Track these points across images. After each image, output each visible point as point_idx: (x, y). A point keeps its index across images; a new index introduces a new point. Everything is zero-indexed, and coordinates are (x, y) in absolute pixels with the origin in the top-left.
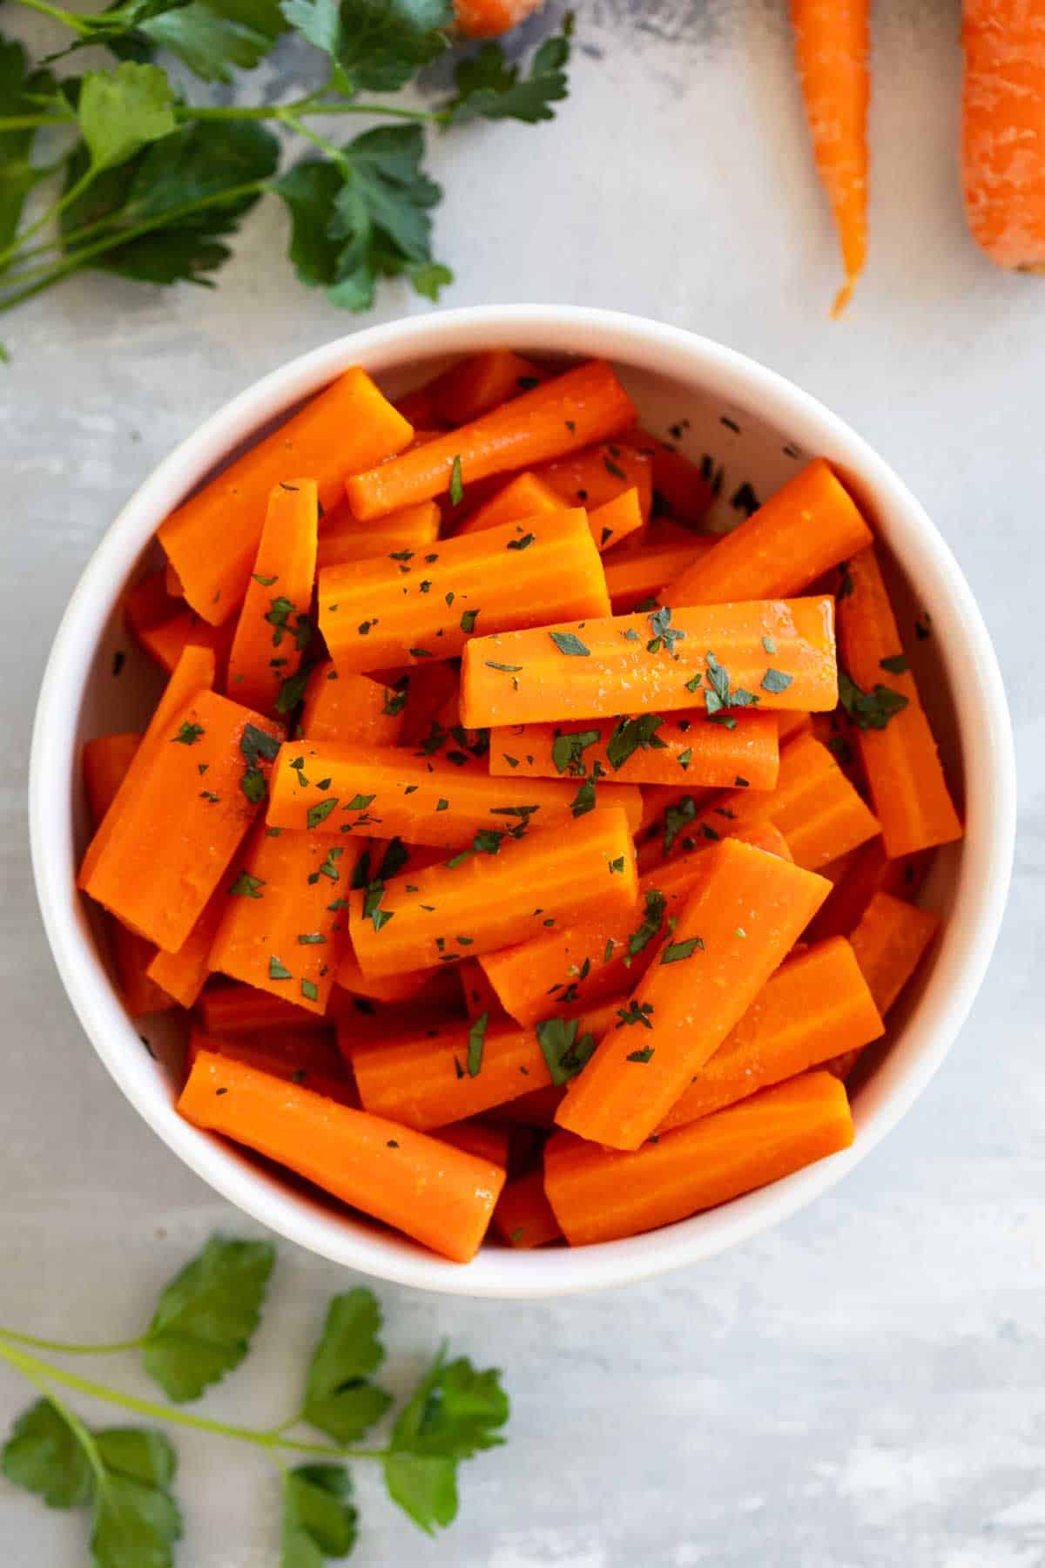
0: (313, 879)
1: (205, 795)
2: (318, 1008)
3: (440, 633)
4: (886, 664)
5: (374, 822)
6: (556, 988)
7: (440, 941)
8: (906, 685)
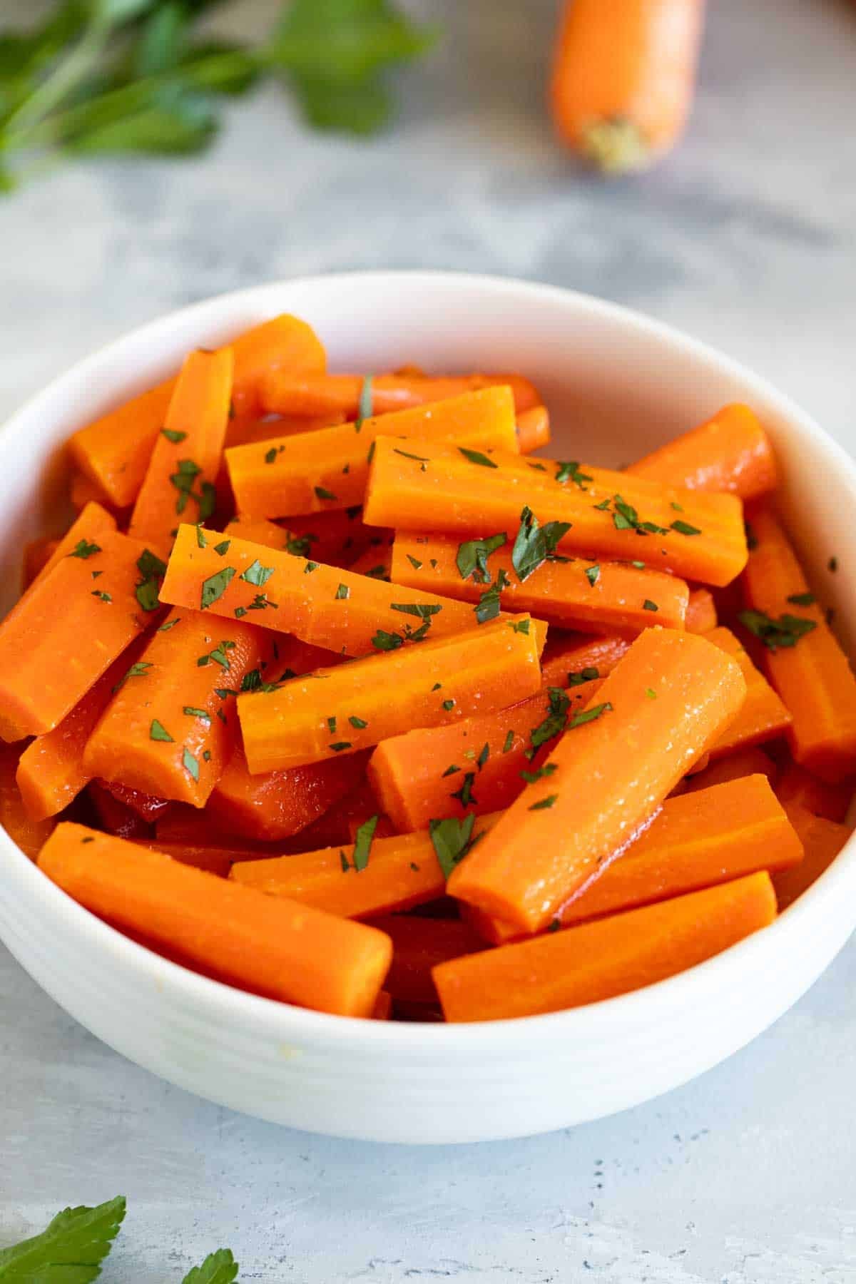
0: (202, 662)
1: (97, 593)
2: (199, 801)
3: (346, 470)
4: (793, 600)
5: (268, 605)
6: (451, 771)
7: (331, 721)
8: (814, 614)
